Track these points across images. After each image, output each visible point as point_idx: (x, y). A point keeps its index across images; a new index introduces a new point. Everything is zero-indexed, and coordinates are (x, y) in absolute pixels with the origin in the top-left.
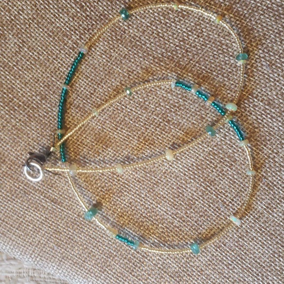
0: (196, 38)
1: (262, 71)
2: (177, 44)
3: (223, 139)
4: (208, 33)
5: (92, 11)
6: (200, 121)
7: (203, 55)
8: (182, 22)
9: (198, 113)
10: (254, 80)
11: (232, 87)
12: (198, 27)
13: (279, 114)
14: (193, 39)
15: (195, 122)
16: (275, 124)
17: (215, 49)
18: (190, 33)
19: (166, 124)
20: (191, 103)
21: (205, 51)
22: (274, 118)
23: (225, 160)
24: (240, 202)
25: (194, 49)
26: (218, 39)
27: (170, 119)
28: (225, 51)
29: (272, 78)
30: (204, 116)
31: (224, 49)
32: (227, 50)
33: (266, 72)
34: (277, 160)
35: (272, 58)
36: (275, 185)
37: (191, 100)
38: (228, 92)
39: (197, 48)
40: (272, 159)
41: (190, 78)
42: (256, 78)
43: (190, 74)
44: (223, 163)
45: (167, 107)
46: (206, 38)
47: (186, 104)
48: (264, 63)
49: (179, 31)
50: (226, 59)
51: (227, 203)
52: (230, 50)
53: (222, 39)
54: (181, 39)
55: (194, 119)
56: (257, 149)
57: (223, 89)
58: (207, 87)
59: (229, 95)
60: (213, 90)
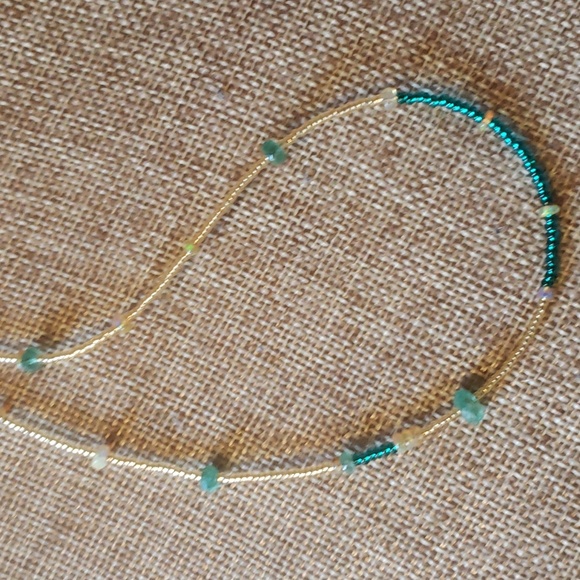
0: (53, 58)
1: (210, 105)
2: (16, 78)
4: (78, 43)
6: (98, 242)
7: (77, 92)
8: (18, 29)
10: (196, 129)
11: (153, 152)
12: (55, 33)
13: (263, 196)
14: (48, 60)
15: (88, 246)
16: (260, 220)
17: (100, 74)
18: (39, 50)
19: (25, 261)
20: (71, 204)
21: (79, 82)
22: (254, 205)
23: (168, 319)
24: (215, 404)
25: (55, 83)
26: (102, 52)
27: (33, 249)
28: (123, 74)
29: (234, 117)
30: (105, 229)
31: (118, 70)
32: (126, 71)
33: (218, 107)
34: (277, 298)
35: (227, 72)
36: (283, 354)
37: (70, 198)
38: (147, 164)
39: (60, 80)
40: (266, 296)
41: (59, 149)
42: (201, 124)
43: (55, 140)
44: (165, 326)
45: (21, 223)
46: (77, 54)
47: (62, 208)
48: (212, 88)
49: (15, 49)
50: (130, 91)
51: (188, 413)
52: (133, 71)
53: (111, 50)
54: (23, 66)
55: (84, 239)
56: (231, 279)
57: (134, 160)
58: (100, 162)
59: (151, 173)
60: (114, 166)
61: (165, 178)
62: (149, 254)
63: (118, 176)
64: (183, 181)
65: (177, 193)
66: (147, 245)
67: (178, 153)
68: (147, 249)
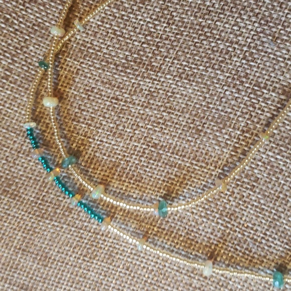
0: (165, 27)
1: (265, 50)
2: (143, 40)
3: (233, 153)
4: (180, 17)
5: (21, 22)
6: (196, 136)
7: (181, 47)
8: (143, 10)
9: (192, 126)
10: (257, 65)
11: (230, 80)
12: (166, 12)
14: (162, 29)
15: (190, 139)
17: (194, 35)
18: (157, 23)
19: (153, 149)
20: (179, 114)
21: (181, 41)
23: (243, 182)
24: (276, 234)
25: (167, 42)
26: (195, 22)
27: (157, 142)
28: (209, 34)
29: (280, 57)
30: (200, 128)
31: (206, 32)
32: (211, 32)
33: (269, 51)
35: (274, 30)
37: (179, 111)
38: (225, 88)
39: (170, 40)
41: (171, 82)
42: (259, 61)
43: (168, 77)
44: (242, 186)
45: (149, 127)
46: (180, 24)
47: (173, 117)
48: (264, 40)
49: (142, 23)
50: (213, 44)
51: (259, 239)
52: (215, 32)
53: (201, 20)
54: (146, 33)
55: (188, 135)
56: (283, 156)
57: (217, 86)
58: (196, 88)
59: (227, 93)
60: (205, 90)
61: (236, 95)
62: (229, 142)
63: (207, 96)
64: (248, 97)
65: (245, 104)
66: (226, 137)
67: (244, 80)
68: (227, 139)
